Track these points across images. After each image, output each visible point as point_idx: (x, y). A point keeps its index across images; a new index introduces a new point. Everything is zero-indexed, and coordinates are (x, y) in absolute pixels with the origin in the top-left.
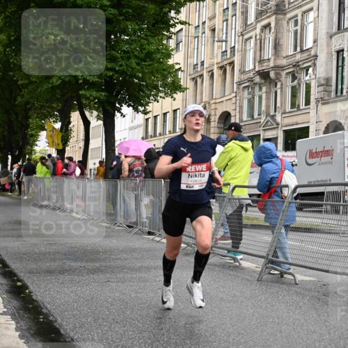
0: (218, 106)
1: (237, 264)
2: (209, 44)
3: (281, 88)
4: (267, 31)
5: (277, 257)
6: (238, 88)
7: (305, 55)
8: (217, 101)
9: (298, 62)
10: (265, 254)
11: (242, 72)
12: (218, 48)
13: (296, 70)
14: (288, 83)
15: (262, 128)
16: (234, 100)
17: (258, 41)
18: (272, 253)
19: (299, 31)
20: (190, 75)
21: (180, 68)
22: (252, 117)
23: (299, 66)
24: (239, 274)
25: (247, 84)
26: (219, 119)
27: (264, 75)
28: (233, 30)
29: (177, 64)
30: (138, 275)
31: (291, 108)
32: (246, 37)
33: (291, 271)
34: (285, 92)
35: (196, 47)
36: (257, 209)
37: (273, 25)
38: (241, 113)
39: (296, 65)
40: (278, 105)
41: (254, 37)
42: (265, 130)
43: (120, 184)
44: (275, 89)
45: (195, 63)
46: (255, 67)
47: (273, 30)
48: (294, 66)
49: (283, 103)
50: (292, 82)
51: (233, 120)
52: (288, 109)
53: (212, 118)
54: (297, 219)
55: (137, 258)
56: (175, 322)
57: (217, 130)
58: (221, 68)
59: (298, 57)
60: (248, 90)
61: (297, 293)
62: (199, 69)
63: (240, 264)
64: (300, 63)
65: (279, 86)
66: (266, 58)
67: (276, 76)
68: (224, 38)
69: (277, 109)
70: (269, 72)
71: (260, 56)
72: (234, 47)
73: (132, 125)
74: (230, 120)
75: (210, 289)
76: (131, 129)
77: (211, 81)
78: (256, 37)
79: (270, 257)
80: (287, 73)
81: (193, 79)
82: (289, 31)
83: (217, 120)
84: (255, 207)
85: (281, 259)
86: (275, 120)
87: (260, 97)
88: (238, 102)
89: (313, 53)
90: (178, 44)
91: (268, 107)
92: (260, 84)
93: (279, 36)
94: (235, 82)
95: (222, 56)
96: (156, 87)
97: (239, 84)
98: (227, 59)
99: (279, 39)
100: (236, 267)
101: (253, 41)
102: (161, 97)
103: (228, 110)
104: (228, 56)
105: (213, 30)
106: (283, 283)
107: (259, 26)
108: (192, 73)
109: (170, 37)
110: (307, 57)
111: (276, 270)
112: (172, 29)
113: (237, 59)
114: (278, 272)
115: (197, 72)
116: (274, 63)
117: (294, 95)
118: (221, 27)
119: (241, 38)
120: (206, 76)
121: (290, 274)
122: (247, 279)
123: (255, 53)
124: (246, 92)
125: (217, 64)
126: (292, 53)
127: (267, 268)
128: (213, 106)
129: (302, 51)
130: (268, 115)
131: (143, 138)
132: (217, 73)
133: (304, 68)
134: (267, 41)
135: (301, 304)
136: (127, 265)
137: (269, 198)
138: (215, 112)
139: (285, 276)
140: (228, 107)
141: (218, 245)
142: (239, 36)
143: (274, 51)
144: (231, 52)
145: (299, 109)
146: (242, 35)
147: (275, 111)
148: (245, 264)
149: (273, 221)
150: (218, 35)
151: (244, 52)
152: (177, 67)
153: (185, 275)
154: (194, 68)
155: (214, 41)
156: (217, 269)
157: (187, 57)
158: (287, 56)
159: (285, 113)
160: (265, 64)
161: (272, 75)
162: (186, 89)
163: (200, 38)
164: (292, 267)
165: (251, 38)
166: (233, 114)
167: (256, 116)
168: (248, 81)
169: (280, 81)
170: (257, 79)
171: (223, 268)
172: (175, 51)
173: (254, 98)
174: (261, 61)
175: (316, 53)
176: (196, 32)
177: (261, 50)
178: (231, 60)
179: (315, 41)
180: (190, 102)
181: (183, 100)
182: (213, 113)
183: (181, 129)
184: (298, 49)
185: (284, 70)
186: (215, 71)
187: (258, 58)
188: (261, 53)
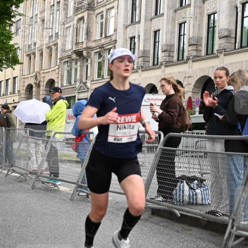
0: (45, 75)
1: (56, 188)
2: (40, 31)
3: (91, 63)
4: (82, 22)
5: (85, 183)
6: (60, 62)
7: (108, 40)
8: (45, 71)
9: (103, 45)
10: (75, 181)
11: (64, 51)
12: (47, 33)
13: (102, 51)
14: (96, 59)
15: (77, 91)
16: (57, 71)
17: (75, 29)
18: (81, 180)
19: (104, 23)
20: (26, 52)
21: (19, 47)
22: (70, 83)
23: (103, 47)
24: (57, 196)
25: (67, 60)
26: (47, 84)
27: (79, 54)
28: (58, 21)
29: (16, 44)
31: (98, 77)
32: (66, 26)
34: (94, 66)
35: (30, 32)
36: (71, 149)
37: (86, 18)
38: (62, 80)
39: (102, 47)
40: (89, 75)
41: (72, 26)
42: (79, 93)
44: (87, 64)
45: (30, 44)
46: (72, 47)
47: (85, 22)
48: (100, 47)
49: (92, 74)
50: (99, 59)
51: (56, 85)
52: (96, 78)
53: (42, 84)
57: (45, 92)
58: (48, 47)
59: (103, 41)
60: (68, 64)
62: (32, 48)
63: (58, 188)
64: (105, 46)
65: (89, 61)
66: (80, 41)
67: (87, 54)
68: (51, 27)
69: (88, 78)
70: (82, 51)
71: (77, 40)
72: (58, 33)
74: (54, 85)
77: (41, 57)
79: (80, 183)
80: (96, 53)
81: (28, 55)
82: (97, 22)
83: (45, 85)
84: (70, 147)
86: (86, 86)
87: (76, 69)
88: (60, 72)
89: (113, 38)
90: (17, 30)
91: (81, 76)
92: (76, 60)
93: (90, 26)
94: (58, 57)
95: (49, 39)
97: (61, 59)
98: (53, 42)
99: (90, 28)
100: (55, 190)
101: (71, 29)
102: (4, 68)
103: (53, 78)
104: (54, 39)
105: (43, 20)
107: (76, 18)
108: (27, 51)
109: (12, 25)
110: (110, 42)
111: (83, 192)
112: (13, 19)
113: (59, 42)
114: (85, 194)
115: (31, 50)
116: (86, 45)
117: (100, 68)
118: (49, 18)
119: (63, 26)
120: (38, 54)
122: (63, 199)
123: (73, 37)
124: (66, 65)
125: (46, 45)
126: (99, 38)
127: (77, 191)
128: (42, 75)
129: (106, 37)
130: (81, 82)
133: (107, 49)
134: (81, 30)
137: (80, 141)
138: (44, 79)
140: (53, 76)
141: (43, 175)
142: (61, 25)
143: (86, 36)
144: (56, 36)
145: (103, 78)
146: (64, 24)
147: (86, 79)
148: (62, 188)
149: (83, 157)
150: (47, 24)
151: (65, 36)
152: (16, 46)
153: (18, 196)
154: (29, 48)
155: (43, 28)
156: (42, 192)
157: (24, 39)
158: (95, 41)
159: (93, 81)
160: (80, 46)
161: (85, 53)
162: (23, 63)
163: (33, 26)
165: (70, 27)
166: (56, 81)
167: (73, 82)
168: (68, 58)
169: (90, 58)
170: (74, 56)
171: (46, 191)
172: (15, 35)
173: (71, 70)
174: (77, 44)
175: (116, 38)
176: (30, 22)
177: (77, 36)
178: (56, 42)
179: (115, 30)
180: (26, 72)
181: (20, 70)
182: (42, 80)
183: (19, 91)
184: (103, 36)
185: (93, 50)
186: (44, 50)
187: (75, 42)
188: (77, 38)
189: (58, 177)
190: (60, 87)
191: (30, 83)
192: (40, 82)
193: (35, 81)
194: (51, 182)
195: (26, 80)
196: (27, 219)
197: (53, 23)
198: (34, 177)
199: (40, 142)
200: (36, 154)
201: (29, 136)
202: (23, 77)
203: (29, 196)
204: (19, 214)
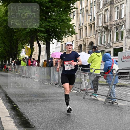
0: (88, 39)
1: (96, 98)
2: (85, 16)
3: (112, 33)
4: (107, 11)
5: (111, 96)
6: (96, 33)
8: (88, 38)
9: (118, 23)
10: (106, 95)
11: (98, 27)
12: (89, 18)
13: (118, 26)
14: (115, 31)
15: (105, 48)
16: (95, 37)
17: (104, 15)
19: (119, 12)
20: (78, 28)
21: (75, 25)
22: (101, 44)
24: (97, 102)
25: (100, 31)
26: (89, 44)
27: (106, 28)
28: (94, 11)
29: (73, 24)
30: (59, 102)
31: (116, 40)
32: (99, 14)
33: (116, 101)
34: (114, 34)
35: (80, 17)
36: (103, 78)
37: (109, 9)
38: (97, 42)
39: (118, 24)
40: (111, 39)
41: (102, 14)
42: (106, 49)
43: (52, 68)
44: (110, 33)
45: (80, 23)
46: (102, 25)
47: (109, 11)
48: (117, 25)
49: (113, 38)
50: (117, 30)
51: (94, 45)
52: (115, 41)
53: (87, 44)
54: (119, 82)
55: (59, 97)
56: (73, 120)
57: (88, 49)
58: (90, 25)
59: (119, 21)
61: (119, 110)
62: (82, 26)
63: (97, 99)
64: (119, 24)
65: (111, 32)
66: (107, 21)
67: (110, 28)
68: (91, 14)
69: (111, 41)
70: (108, 27)
71: (105, 21)
72: (95, 17)
73: (56, 46)
74: (93, 45)
75: (86, 108)
76: (56, 48)
77: (86, 30)
78: (103, 14)
79: (108, 96)
80: (115, 27)
81: (79, 29)
82: (115, 11)
85: (113, 97)
86: (110, 45)
87: (104, 36)
88: (96, 38)
90: (73, 16)
91: (107, 40)
92: (104, 31)
93: (112, 13)
94: (95, 30)
95: (90, 21)
96: (65, 33)
97: (97, 31)
98: (92, 22)
99: (112, 15)
100: (96, 100)
101: (102, 15)
102: (67, 36)
103: (92, 41)
104: (93, 21)
105: (87, 11)
106: (114, 106)
107: (104, 10)
108: (79, 27)
109: (71, 14)
110: (122, 21)
112: (71, 11)
113: (96, 22)
115: (81, 27)
116: (110, 23)
117: (117, 35)
118: (90, 10)
119: (97, 14)
120: (84, 28)
121: (116, 102)
122: (100, 104)
123: (102, 19)
124: (99, 34)
125: (88, 24)
126: (116, 20)
127: (107, 100)
128: (87, 40)
129: (120, 19)
130: (107, 43)
131: (61, 52)
132: (88, 27)
133: (121, 25)
134: (107, 15)
135: (120, 114)
136: (55, 99)
137: (108, 74)
139: (114, 103)
140: (92, 40)
141: (89, 92)
142: (96, 13)
143: (110, 19)
144: (93, 19)
145: (119, 41)
146: (98, 13)
147: (110, 41)
148: (99, 99)
149: (110, 83)
150: (89, 13)
151: (98, 19)
152: (73, 25)
153: (77, 102)
154: (80, 25)
155: (87, 15)
156: (88, 100)
157: (77, 21)
158: (114, 21)
159: (114, 42)
160: (106, 24)
161: (109, 28)
162: (77, 33)
163: (82, 14)
164: (117, 100)
165: (101, 14)
166: (94, 42)
167: (103, 43)
168: (100, 30)
169: (112, 30)
170: (103, 29)
171: (91, 100)
172: (72, 19)
173: (102, 36)
174: (105, 23)
175: (125, 20)
176: (80, 12)
177: (105, 19)
178: (94, 22)
179: (125, 15)
180: (78, 38)
181: (75, 37)
182: (87, 42)
183: (75, 48)
184: (119, 18)
185: (113, 26)
186: (87, 27)
187: (104, 22)
188: (105, 20)
189: (96, 92)
190: (96, 45)
191: (80, 44)
192: (85, 43)
193: (83, 43)
194: (93, 95)
195: (78, 42)
196: (81, 115)
197: (92, 12)
198: (84, 93)
199: (87, 74)
200: (85, 81)
201: (81, 71)
202: (77, 41)
203: (82, 103)
204: (77, 112)
